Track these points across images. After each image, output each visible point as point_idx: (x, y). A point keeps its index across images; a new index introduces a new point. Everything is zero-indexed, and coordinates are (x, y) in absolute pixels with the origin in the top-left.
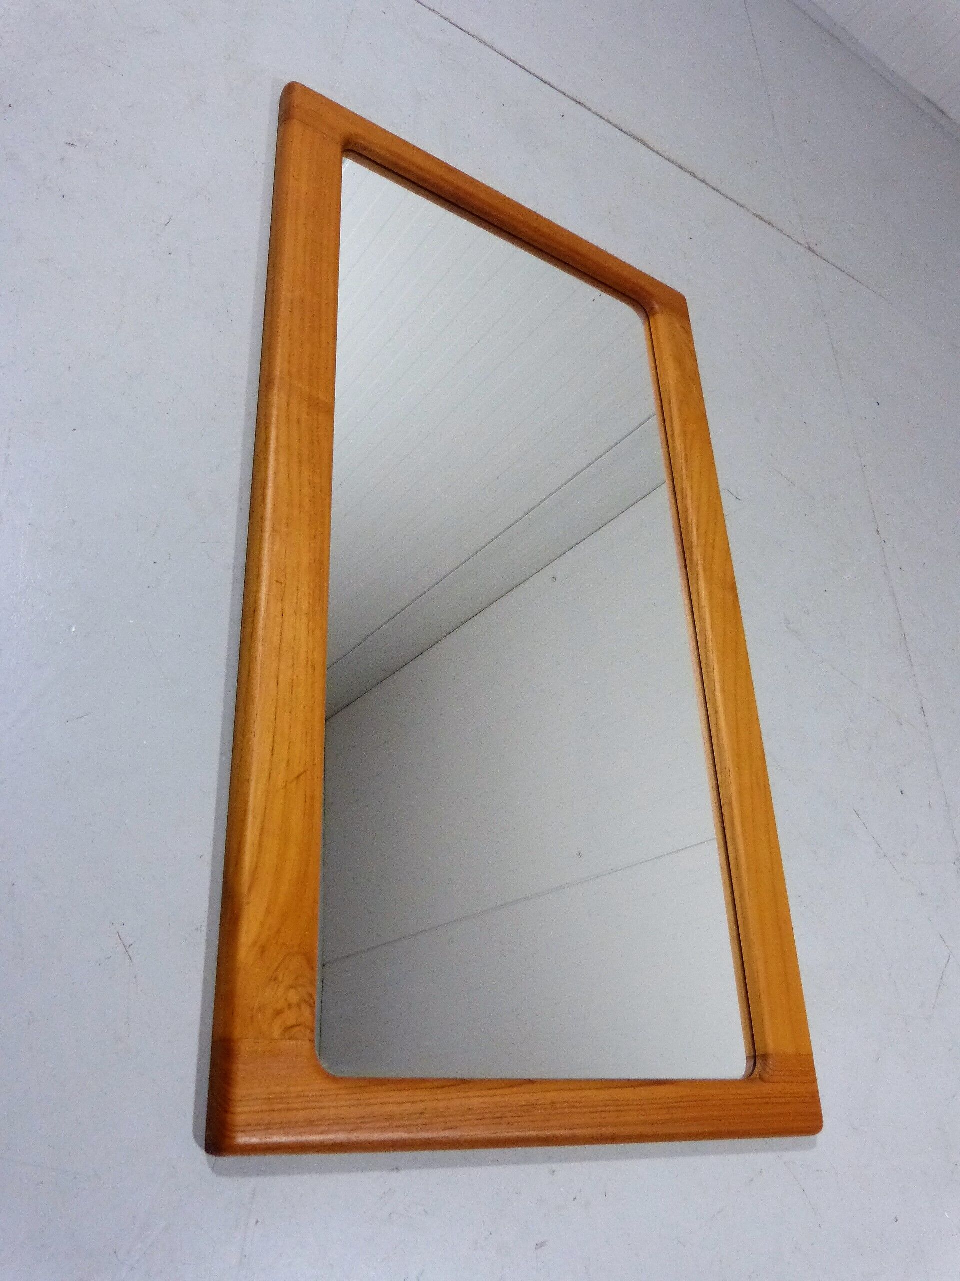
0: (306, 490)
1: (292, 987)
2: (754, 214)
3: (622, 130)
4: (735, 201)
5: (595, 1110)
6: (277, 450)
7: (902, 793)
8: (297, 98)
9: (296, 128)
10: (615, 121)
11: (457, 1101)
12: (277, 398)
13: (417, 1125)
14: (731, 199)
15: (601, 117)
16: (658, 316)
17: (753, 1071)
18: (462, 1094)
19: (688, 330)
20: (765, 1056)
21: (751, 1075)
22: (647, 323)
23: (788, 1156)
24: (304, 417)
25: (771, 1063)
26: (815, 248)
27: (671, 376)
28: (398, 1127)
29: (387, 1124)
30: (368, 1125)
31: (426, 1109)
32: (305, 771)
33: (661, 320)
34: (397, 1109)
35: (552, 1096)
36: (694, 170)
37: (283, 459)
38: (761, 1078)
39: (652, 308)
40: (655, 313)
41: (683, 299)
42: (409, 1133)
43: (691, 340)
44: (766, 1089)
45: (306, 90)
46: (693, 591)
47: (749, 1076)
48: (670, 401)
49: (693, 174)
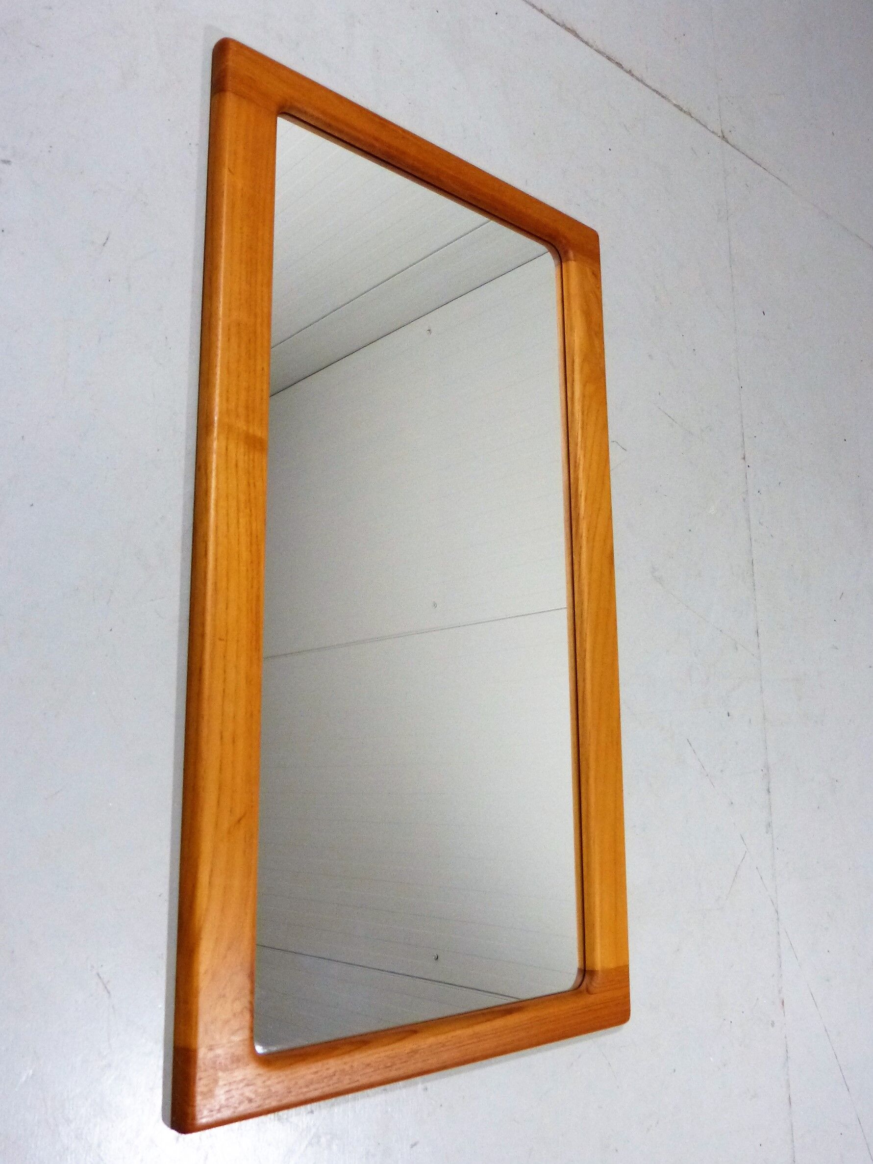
0: (244, 539)
1: (236, 999)
2: (675, 105)
3: (553, 20)
4: (657, 92)
6: (217, 502)
7: (729, 715)
8: (232, 61)
9: (230, 102)
12: (216, 443)
13: (330, 1085)
14: (654, 90)
16: (570, 262)
17: (582, 985)
18: (363, 1054)
19: (597, 275)
20: (593, 973)
21: (578, 987)
22: (559, 266)
23: (600, 1041)
24: (241, 457)
25: (597, 979)
26: (728, 136)
27: (577, 338)
28: (315, 1089)
30: (293, 1093)
32: (245, 815)
33: (572, 266)
35: (430, 1041)
36: (620, 60)
38: (587, 990)
39: (566, 252)
40: (568, 260)
41: (596, 238)
42: (323, 1091)
43: (599, 288)
44: (591, 999)
45: (242, 48)
46: (575, 562)
47: (577, 989)
48: (573, 362)
49: (619, 65)
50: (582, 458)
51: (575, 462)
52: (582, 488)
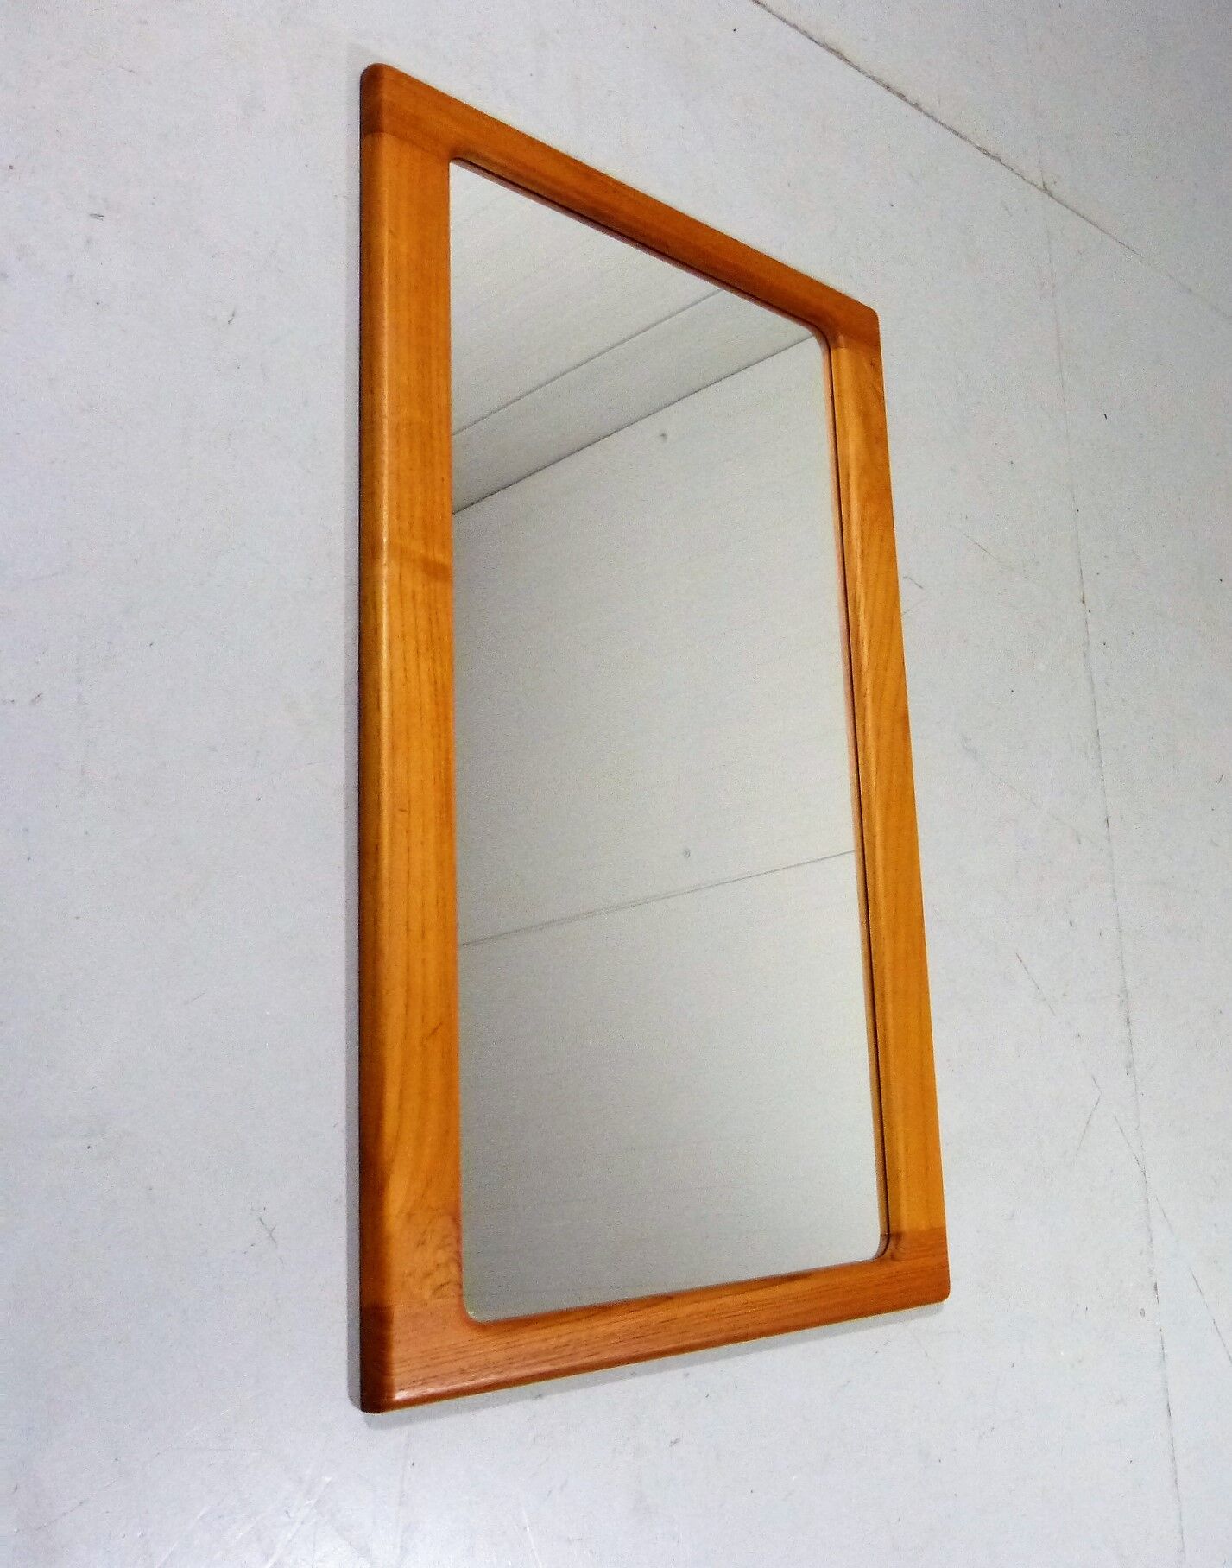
1: (439, 1248)
2: (978, 148)
4: (954, 131)
5: (729, 1315)
6: (390, 642)
7: (1071, 926)
8: (387, 94)
9: (388, 146)
10: (803, 25)
11: (601, 1327)
12: (386, 570)
13: (563, 1357)
14: (950, 129)
15: (785, 21)
16: (840, 349)
17: (885, 1250)
18: (603, 1322)
19: (876, 366)
20: (899, 1236)
21: (883, 1254)
22: (827, 357)
23: (913, 1324)
24: (419, 588)
25: (904, 1243)
26: (1052, 187)
27: (853, 445)
28: (544, 1362)
29: (534, 1361)
30: (516, 1365)
31: (569, 1341)
32: (441, 1024)
33: (844, 354)
34: (544, 1346)
35: (690, 1309)
36: (902, 89)
37: (398, 654)
38: (893, 1257)
39: (835, 339)
40: (837, 346)
41: (872, 317)
42: (554, 1365)
43: (880, 382)
44: (897, 1266)
45: (400, 77)
47: (881, 1256)
48: (848, 475)
49: (901, 96)
50: (862, 595)
51: (855, 601)
52: (864, 634)
